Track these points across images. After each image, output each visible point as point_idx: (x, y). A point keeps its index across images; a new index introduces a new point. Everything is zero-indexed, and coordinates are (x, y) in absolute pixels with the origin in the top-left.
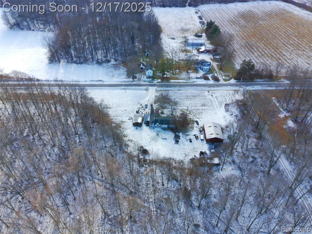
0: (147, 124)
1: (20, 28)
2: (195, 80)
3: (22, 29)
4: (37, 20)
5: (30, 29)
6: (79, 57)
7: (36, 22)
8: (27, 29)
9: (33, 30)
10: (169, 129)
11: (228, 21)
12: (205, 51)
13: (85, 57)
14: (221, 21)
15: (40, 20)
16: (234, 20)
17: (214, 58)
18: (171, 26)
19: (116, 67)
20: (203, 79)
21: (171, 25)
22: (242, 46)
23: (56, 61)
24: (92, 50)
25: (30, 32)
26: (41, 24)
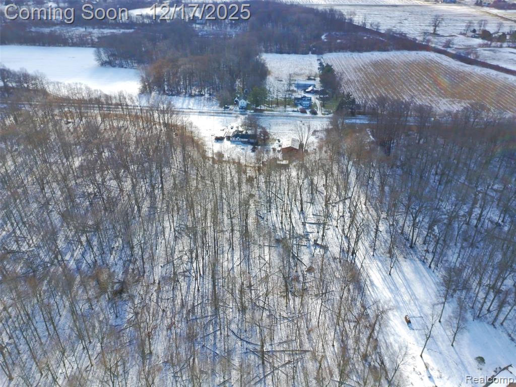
0: (228, 138)
1: (111, 66)
2: (291, 113)
3: (114, 66)
4: (131, 60)
5: (122, 67)
6: (172, 91)
7: (129, 61)
8: (119, 67)
9: (126, 68)
10: (249, 143)
11: (354, 69)
12: (312, 92)
13: (178, 90)
14: (345, 68)
15: (134, 60)
16: (362, 67)
17: (320, 97)
18: (283, 71)
19: (209, 99)
20: (299, 113)
21: (283, 69)
22: (358, 90)
23: (147, 92)
24: (187, 86)
25: (123, 69)
26: (135, 63)
